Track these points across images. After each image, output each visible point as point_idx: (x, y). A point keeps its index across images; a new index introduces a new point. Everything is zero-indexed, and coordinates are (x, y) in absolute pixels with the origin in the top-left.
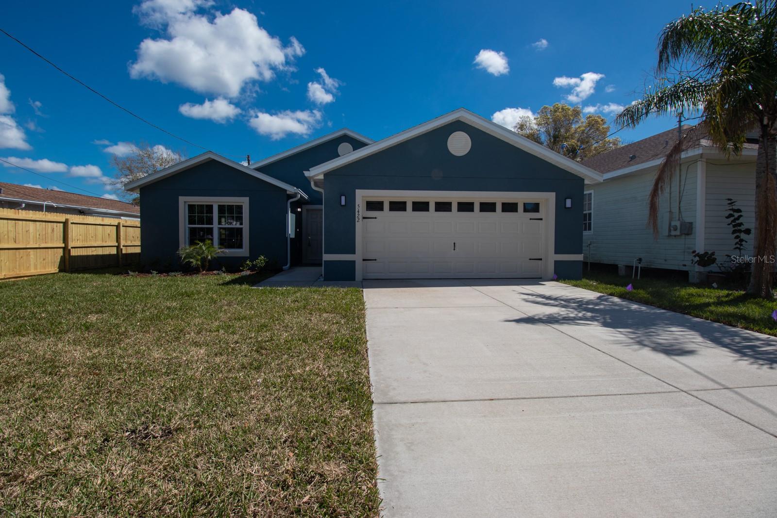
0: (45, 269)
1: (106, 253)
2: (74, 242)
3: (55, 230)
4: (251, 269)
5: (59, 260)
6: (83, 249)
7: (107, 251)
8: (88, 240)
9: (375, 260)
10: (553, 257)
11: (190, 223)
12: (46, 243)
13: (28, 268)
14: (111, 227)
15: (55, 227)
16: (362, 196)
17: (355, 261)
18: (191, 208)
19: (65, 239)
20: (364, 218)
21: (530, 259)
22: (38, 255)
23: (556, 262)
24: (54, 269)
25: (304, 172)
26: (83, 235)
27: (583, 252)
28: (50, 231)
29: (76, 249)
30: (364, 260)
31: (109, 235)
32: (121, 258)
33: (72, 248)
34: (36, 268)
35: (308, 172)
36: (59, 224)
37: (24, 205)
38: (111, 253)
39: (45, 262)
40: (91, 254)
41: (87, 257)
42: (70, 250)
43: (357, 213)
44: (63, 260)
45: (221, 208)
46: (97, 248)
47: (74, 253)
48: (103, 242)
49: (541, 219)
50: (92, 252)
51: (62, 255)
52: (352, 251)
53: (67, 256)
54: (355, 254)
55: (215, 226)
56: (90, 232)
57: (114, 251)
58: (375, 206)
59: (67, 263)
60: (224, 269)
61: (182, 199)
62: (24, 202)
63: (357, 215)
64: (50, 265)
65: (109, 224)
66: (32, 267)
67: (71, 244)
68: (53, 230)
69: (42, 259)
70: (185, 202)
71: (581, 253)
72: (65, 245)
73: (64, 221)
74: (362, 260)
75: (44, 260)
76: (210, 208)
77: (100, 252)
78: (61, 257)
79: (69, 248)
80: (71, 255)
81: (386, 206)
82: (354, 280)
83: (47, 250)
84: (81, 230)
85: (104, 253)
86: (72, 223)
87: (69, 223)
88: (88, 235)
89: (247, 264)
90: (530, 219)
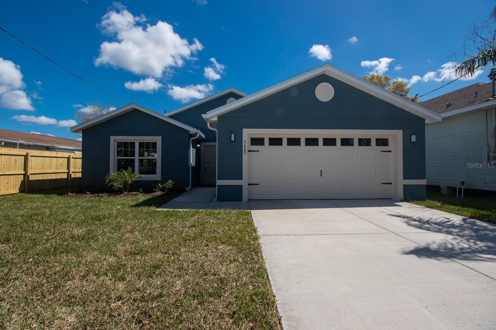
0: (8, 190)
1: (58, 178)
2: (33, 170)
3: (17, 161)
4: (162, 190)
5: (20, 184)
6: (40, 175)
7: (59, 176)
8: (45, 168)
9: (258, 184)
10: (402, 182)
11: (118, 155)
12: (9, 171)
14: (63, 159)
15: (18, 159)
16: (248, 133)
17: (242, 185)
18: (119, 145)
19: (26, 168)
20: (249, 151)
21: (382, 183)
22: (2, 180)
23: (404, 186)
24: (16, 190)
25: (202, 115)
26: (41, 165)
27: (426, 177)
28: (13, 162)
29: (34, 175)
30: (249, 184)
31: (61, 164)
32: (70, 181)
33: (30, 174)
35: (206, 115)
36: (21, 157)
37: (3, 143)
38: (63, 178)
39: (8, 185)
40: (46, 178)
41: (44, 181)
42: (29, 176)
43: (243, 147)
44: (23, 183)
45: (141, 145)
46: (52, 174)
47: (32, 178)
48: (56, 169)
49: (390, 151)
50: (47, 177)
51: (23, 180)
52: (241, 178)
53: (26, 181)
54: (242, 180)
55: (137, 158)
56: (46, 162)
57: (65, 176)
59: (26, 185)
60: (141, 190)
61: (112, 138)
62: (3, 141)
63: (243, 149)
64: (12, 187)
65: (62, 156)
67: (30, 172)
68: (16, 161)
69: (5, 183)
70: (115, 140)
71: (424, 179)
72: (25, 172)
73: (25, 154)
74: (247, 184)
75: (7, 184)
76: (133, 144)
77: (54, 177)
78: (22, 181)
79: (28, 174)
80: (30, 179)
81: (267, 142)
82: (242, 201)
83: (10, 176)
84: (39, 161)
85: (57, 178)
86: (31, 156)
87: (29, 156)
88: (45, 164)
89: (159, 187)
90: (382, 151)
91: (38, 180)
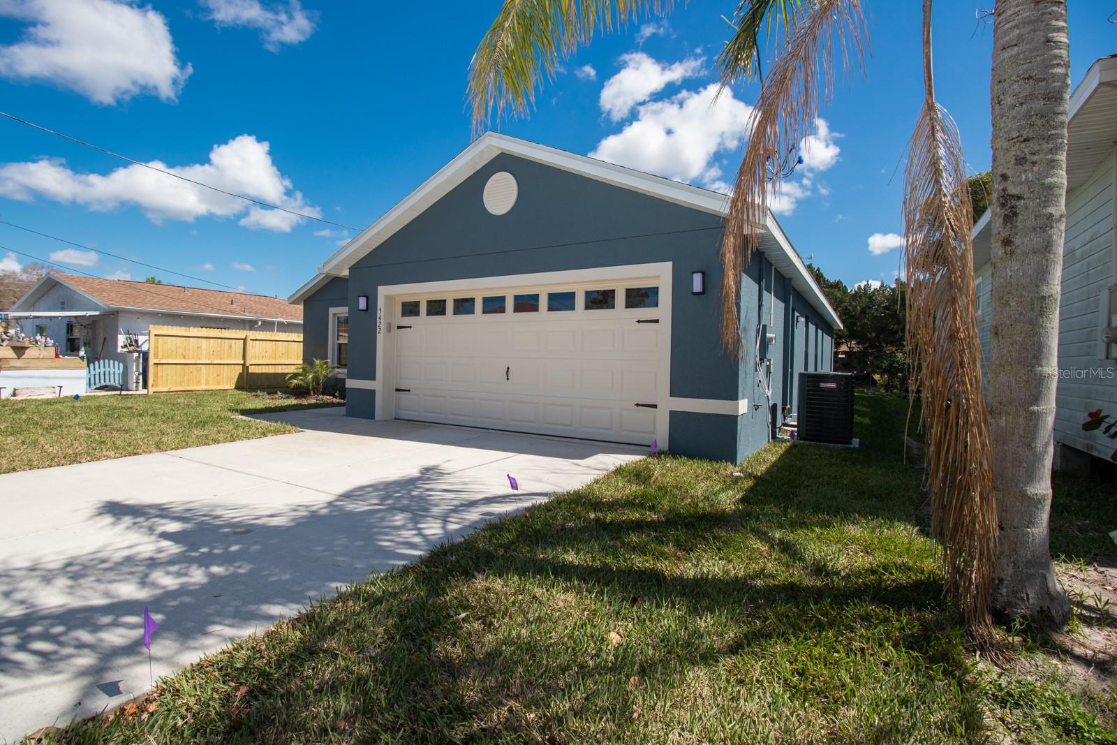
0: (218, 385)
2: (257, 359)
5: (236, 377)
6: (270, 366)
9: (409, 391)
10: (668, 404)
11: (338, 338)
12: (221, 359)
13: (199, 383)
15: (233, 344)
16: (386, 294)
17: (374, 391)
19: (244, 356)
20: (399, 327)
21: (637, 405)
22: (211, 371)
23: (673, 414)
24: (230, 385)
26: (271, 352)
28: (226, 347)
30: (397, 390)
33: (253, 365)
34: (207, 383)
36: (238, 341)
37: (260, 323)
39: (219, 377)
42: (248, 367)
43: (378, 320)
44: (241, 376)
47: (252, 370)
49: (658, 321)
51: (240, 371)
52: (371, 376)
53: (245, 373)
54: (375, 380)
58: (411, 309)
59: (244, 380)
60: (337, 394)
61: (332, 310)
62: (260, 320)
63: (378, 324)
64: (225, 381)
66: (203, 381)
67: (251, 361)
68: (231, 347)
69: (215, 375)
70: (334, 314)
72: (244, 362)
73: (244, 337)
74: (386, 390)
75: (218, 375)
78: (240, 373)
79: (247, 364)
81: (423, 308)
82: (373, 418)
83: (222, 366)
84: (267, 347)
86: (252, 340)
87: (248, 340)
90: (639, 322)
91: (266, 373)
